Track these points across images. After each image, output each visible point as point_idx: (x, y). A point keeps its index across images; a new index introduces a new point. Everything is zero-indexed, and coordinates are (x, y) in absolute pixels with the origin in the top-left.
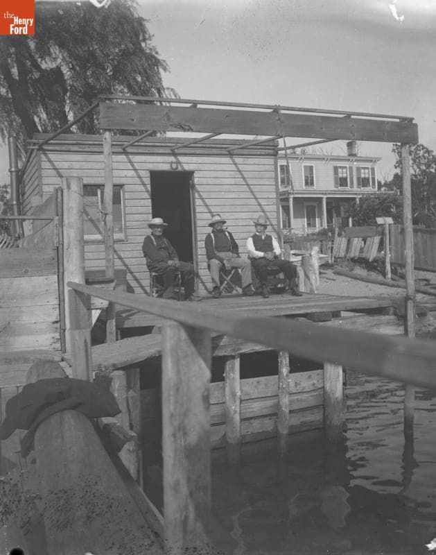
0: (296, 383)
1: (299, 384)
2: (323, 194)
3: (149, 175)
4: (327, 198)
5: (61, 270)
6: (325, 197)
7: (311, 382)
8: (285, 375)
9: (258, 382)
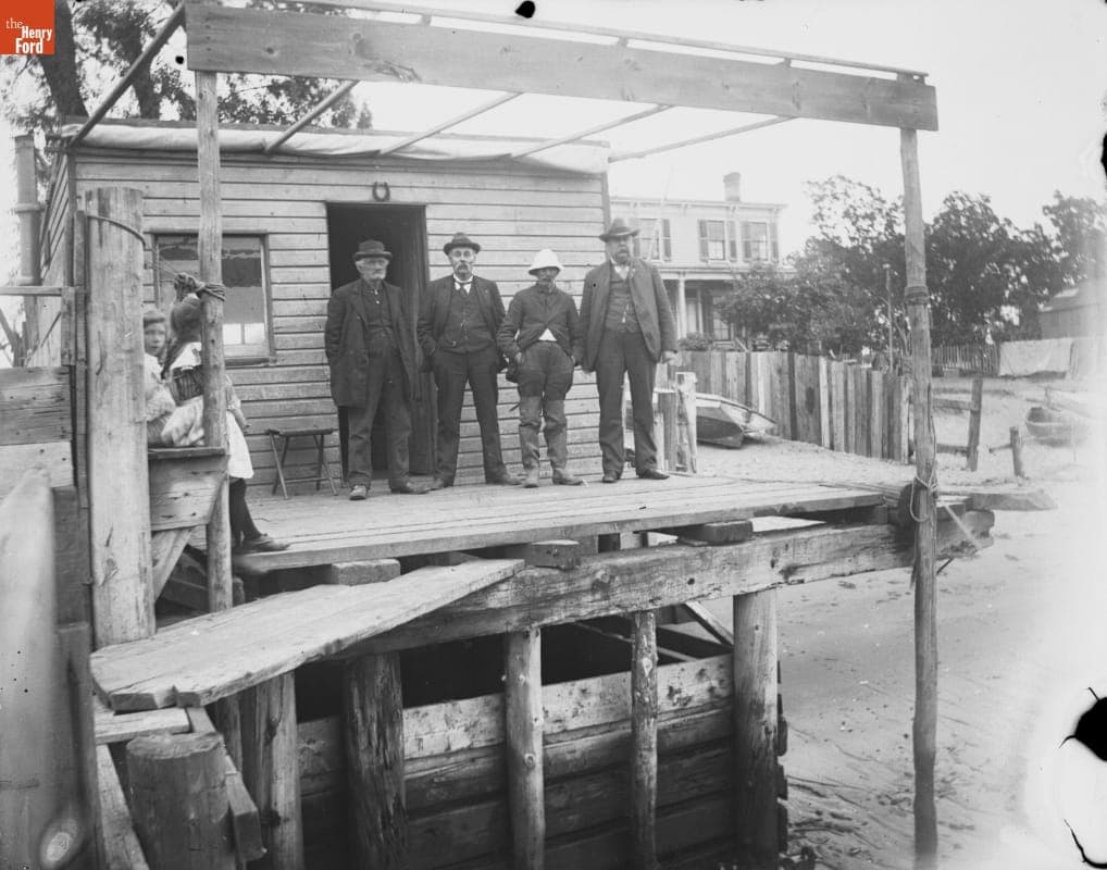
0: (671, 689)
1: (679, 691)
2: (679, 273)
3: (324, 213)
4: (687, 282)
5: (81, 429)
6: (682, 279)
7: (706, 685)
8: (647, 672)
9: (584, 691)
